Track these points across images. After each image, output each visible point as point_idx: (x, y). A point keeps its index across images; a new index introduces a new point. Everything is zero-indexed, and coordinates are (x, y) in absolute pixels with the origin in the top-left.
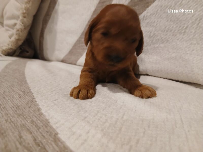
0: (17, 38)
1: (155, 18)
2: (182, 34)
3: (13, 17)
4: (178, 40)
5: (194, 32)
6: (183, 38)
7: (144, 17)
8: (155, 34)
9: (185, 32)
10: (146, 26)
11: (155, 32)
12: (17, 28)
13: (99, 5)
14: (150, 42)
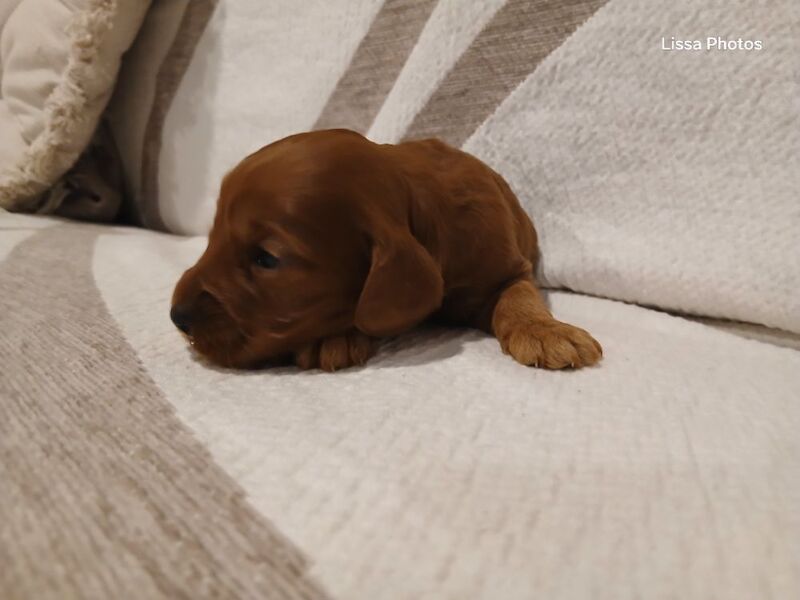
0: (55, 142)
1: (595, 76)
2: (698, 137)
3: (42, 60)
4: (678, 158)
5: (739, 128)
6: (698, 152)
7: (554, 68)
8: (595, 133)
9: (707, 129)
10: (563, 106)
11: (597, 129)
12: (54, 104)
13: (382, 20)
14: (578, 164)
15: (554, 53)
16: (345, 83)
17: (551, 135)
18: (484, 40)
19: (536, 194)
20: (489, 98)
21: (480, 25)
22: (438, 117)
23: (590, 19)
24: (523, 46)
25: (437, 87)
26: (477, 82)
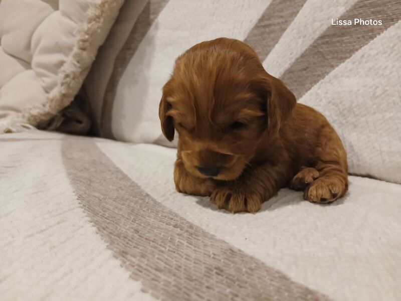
0: (64, 92)
1: (387, 61)
3: (58, 48)
7: (363, 56)
8: (387, 91)
10: (367, 75)
11: (387, 88)
12: (64, 71)
13: (255, 32)
14: (375, 106)
15: (363, 48)
17: (359, 90)
18: (320, 42)
19: (347, 122)
20: (321, 71)
21: (318, 34)
23: (384, 32)
24: (344, 45)
25: (289, 66)
26: (314, 63)
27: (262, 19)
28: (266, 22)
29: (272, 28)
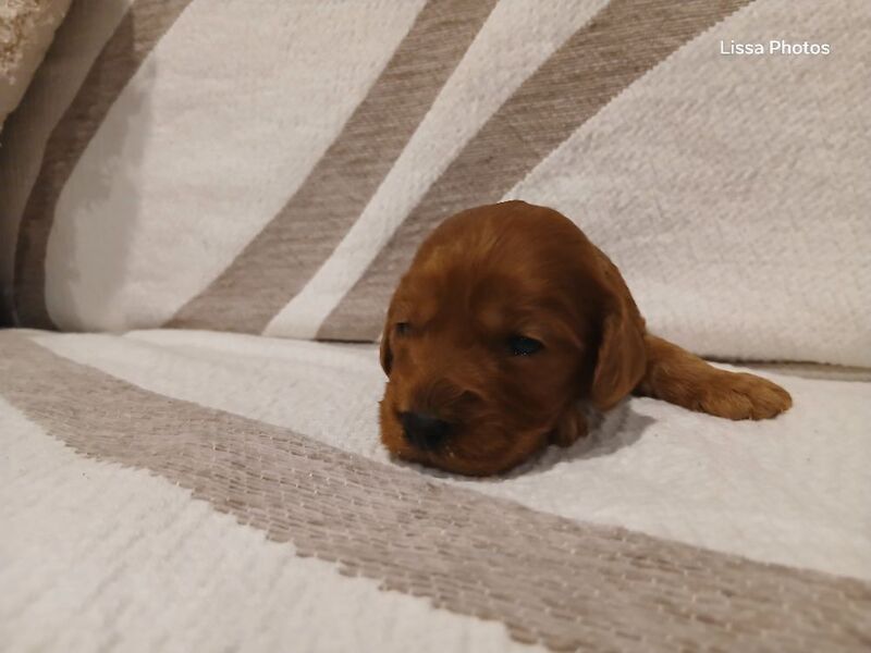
1: (633, 144)
2: (739, 198)
4: (722, 217)
5: (779, 188)
6: (740, 211)
7: (590, 137)
8: (636, 197)
9: (748, 191)
10: (600, 172)
11: (638, 193)
13: (383, 86)
14: (618, 227)
15: (589, 122)
16: (335, 151)
17: (588, 200)
18: (510, 108)
20: (518, 165)
21: (506, 94)
22: (458, 184)
23: (625, 91)
24: (555, 115)
25: (457, 155)
26: (504, 150)
27: (396, 61)
28: (404, 68)
29: (417, 79)
